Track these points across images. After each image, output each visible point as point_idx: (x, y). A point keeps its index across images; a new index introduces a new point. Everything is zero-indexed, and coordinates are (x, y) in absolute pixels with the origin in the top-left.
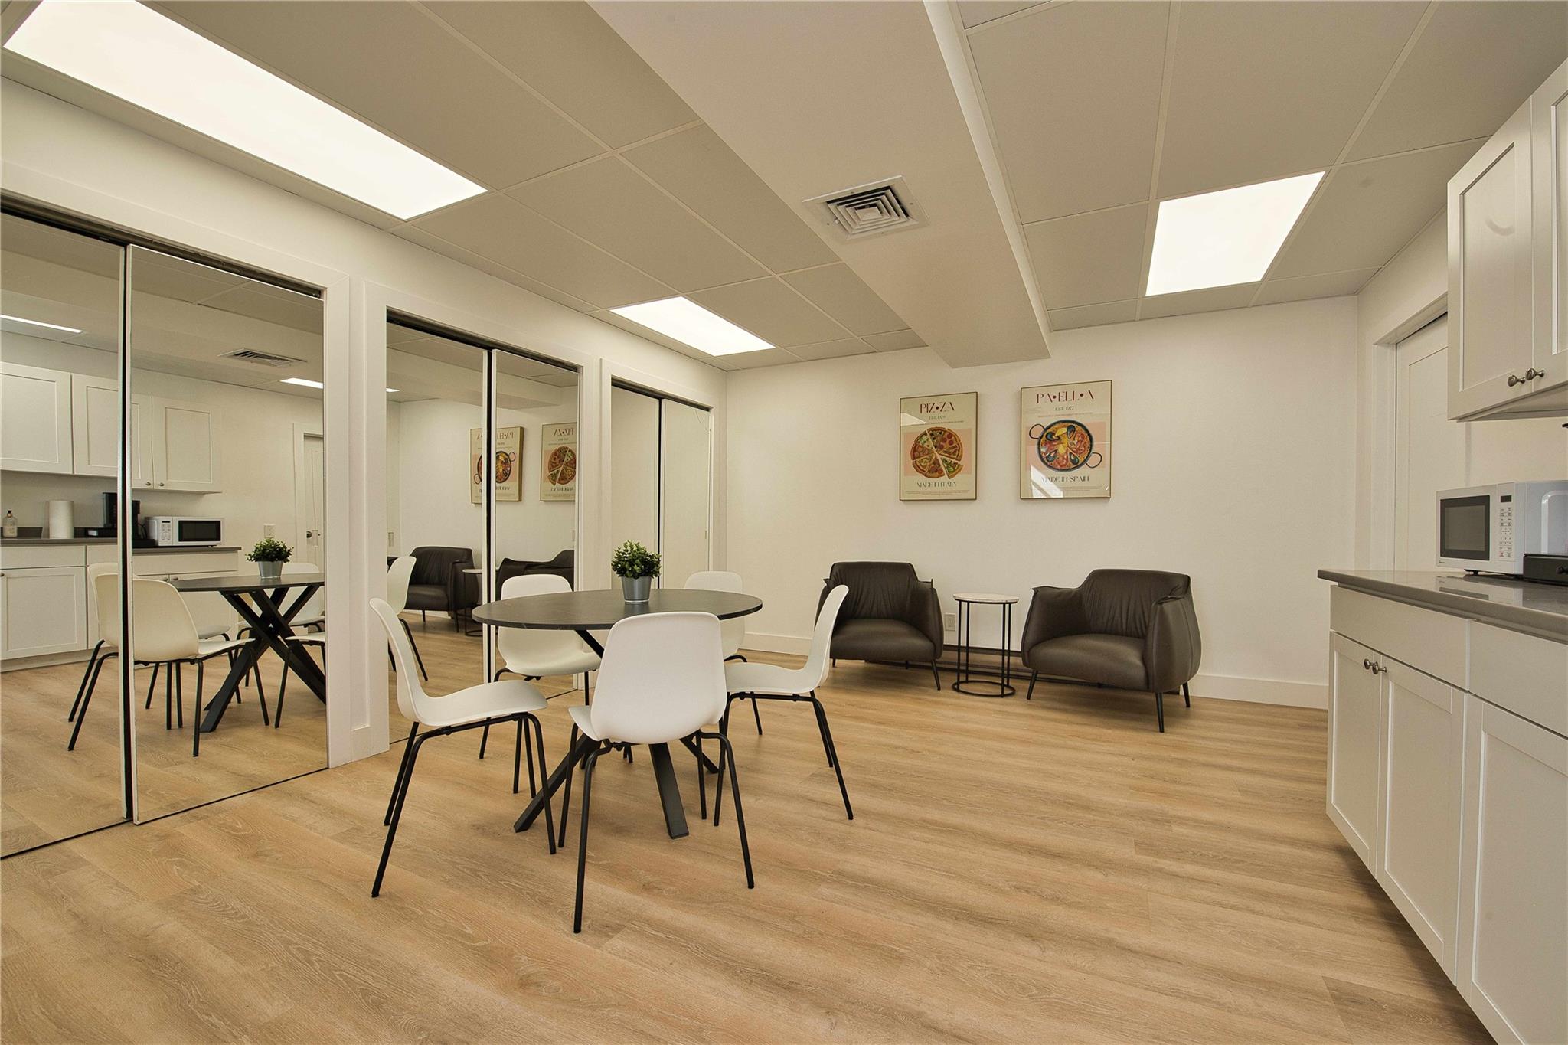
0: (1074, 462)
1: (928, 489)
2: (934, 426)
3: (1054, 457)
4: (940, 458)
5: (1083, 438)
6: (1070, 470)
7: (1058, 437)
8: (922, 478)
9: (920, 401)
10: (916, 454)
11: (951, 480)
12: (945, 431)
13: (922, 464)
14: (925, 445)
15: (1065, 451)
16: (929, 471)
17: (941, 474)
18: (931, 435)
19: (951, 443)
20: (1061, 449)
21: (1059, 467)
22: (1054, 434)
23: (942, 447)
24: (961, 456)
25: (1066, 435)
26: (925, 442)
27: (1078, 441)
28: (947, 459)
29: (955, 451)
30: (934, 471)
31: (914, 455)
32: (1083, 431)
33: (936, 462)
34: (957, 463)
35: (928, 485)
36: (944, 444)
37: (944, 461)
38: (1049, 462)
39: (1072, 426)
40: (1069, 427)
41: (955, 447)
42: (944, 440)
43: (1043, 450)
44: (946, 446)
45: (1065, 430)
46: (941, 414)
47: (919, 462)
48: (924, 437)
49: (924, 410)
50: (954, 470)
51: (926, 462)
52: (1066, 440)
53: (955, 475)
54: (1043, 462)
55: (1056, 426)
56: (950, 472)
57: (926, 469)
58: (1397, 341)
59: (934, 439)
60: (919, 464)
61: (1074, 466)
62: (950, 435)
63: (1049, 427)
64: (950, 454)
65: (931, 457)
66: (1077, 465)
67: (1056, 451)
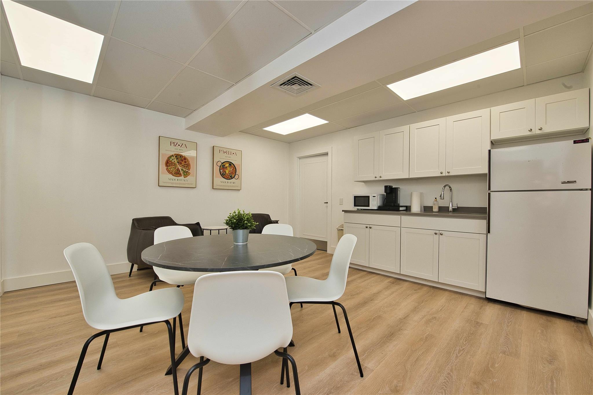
0: (231, 177)
1: (174, 181)
2: (177, 153)
3: (225, 174)
4: (180, 168)
5: (234, 169)
6: (230, 179)
7: (226, 167)
8: (171, 176)
9: (171, 140)
10: (168, 164)
11: (186, 178)
12: (183, 157)
13: (171, 170)
14: (173, 161)
15: (228, 172)
16: (175, 173)
17: (180, 175)
18: (176, 157)
19: (185, 162)
20: (227, 172)
21: (226, 178)
22: (225, 166)
23: (181, 163)
24: (190, 169)
25: (228, 167)
26: (173, 160)
27: (232, 169)
28: (184, 169)
29: (187, 166)
30: (177, 173)
31: (167, 165)
32: (234, 166)
33: (178, 170)
34: (188, 172)
35: (174, 180)
36: (182, 162)
37: (182, 170)
38: (223, 175)
39: (231, 164)
40: (230, 164)
41: (187, 164)
42: (182, 161)
43: (221, 171)
44: (183, 163)
45: (228, 165)
46: (181, 148)
47: (170, 168)
48: (172, 157)
49: (172, 145)
50: (187, 174)
51: (173, 169)
52: (228, 169)
53: (187, 177)
54: (221, 175)
55: (225, 163)
56: (185, 175)
57: (173, 172)
58: (300, 158)
59: (177, 159)
60: (169, 170)
61: (230, 178)
62: (185, 159)
63: (223, 163)
64: (185, 167)
65: (176, 167)
66: (232, 178)
67: (225, 172)
